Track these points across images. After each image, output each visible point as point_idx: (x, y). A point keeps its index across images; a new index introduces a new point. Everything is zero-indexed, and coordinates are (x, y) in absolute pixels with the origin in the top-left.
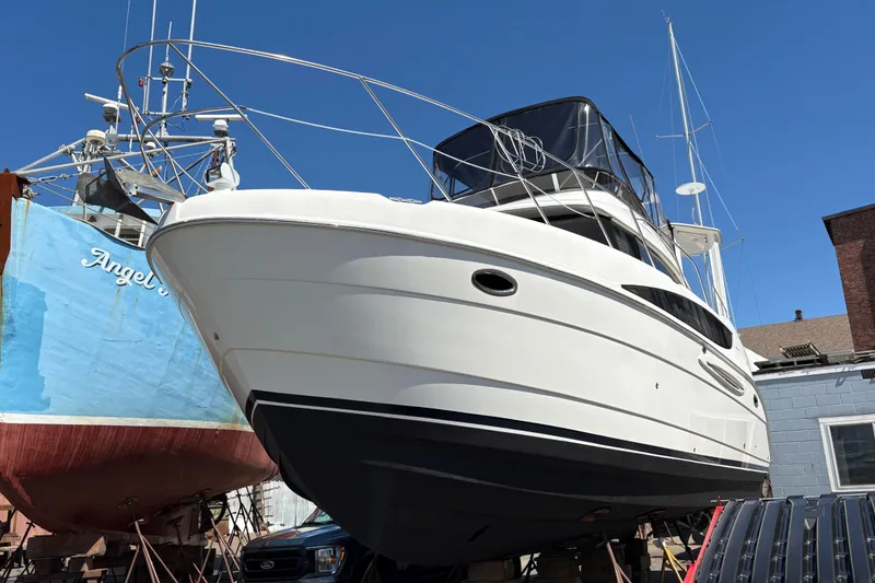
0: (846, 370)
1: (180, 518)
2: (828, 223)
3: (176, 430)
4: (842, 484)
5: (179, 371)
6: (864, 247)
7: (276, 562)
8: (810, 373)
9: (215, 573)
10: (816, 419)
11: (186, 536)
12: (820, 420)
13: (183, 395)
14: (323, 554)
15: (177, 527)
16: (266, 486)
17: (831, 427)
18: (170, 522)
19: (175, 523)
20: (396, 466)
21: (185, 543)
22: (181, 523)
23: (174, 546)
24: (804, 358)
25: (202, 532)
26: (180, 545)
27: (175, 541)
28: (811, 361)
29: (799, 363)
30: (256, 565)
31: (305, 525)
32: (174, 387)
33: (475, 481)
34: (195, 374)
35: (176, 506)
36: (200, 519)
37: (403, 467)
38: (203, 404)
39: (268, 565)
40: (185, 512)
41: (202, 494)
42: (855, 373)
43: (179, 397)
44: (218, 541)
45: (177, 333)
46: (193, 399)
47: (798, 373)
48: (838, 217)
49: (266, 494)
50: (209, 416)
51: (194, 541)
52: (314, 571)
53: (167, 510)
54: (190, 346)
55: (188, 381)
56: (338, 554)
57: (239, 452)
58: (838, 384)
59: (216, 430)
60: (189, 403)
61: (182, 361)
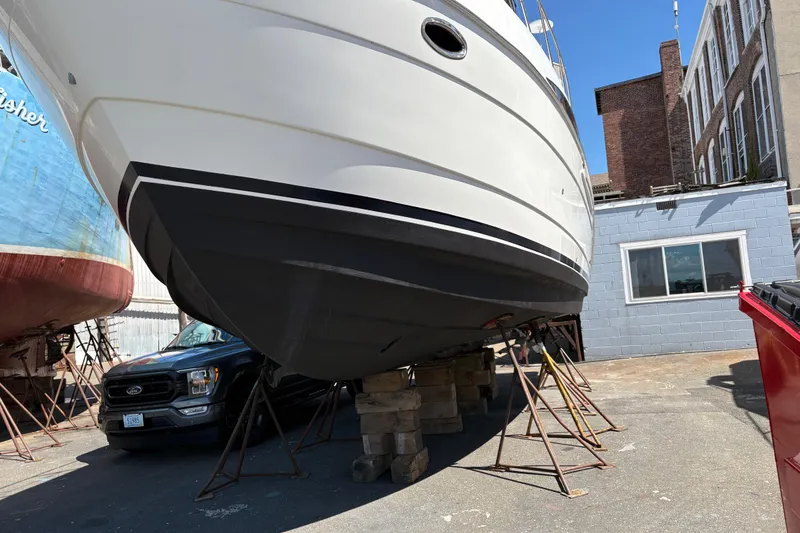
0: (645, 202)
1: (26, 350)
2: (598, 95)
3: (14, 256)
4: (635, 297)
5: (12, 191)
6: (624, 116)
7: (144, 387)
8: (616, 206)
9: (67, 401)
10: (617, 244)
11: (34, 369)
12: (621, 245)
13: (20, 218)
14: (196, 376)
15: (23, 359)
16: (110, 321)
17: (630, 251)
18: (15, 355)
19: (21, 355)
20: (321, 266)
21: (33, 375)
22: (28, 355)
23: (21, 378)
24: (611, 193)
25: (50, 363)
26: (28, 377)
27: (22, 373)
28: (617, 196)
29: (607, 197)
30: (123, 391)
31: (168, 349)
32: (8, 209)
33: (407, 284)
34: (31, 195)
35: (21, 338)
36: (46, 352)
37: (329, 268)
38: (44, 229)
39: (134, 391)
40: (31, 344)
41: (49, 326)
42: (650, 205)
43: (14, 220)
44: (71, 371)
45: (7, 148)
46: (32, 223)
47: (606, 206)
48: (606, 89)
49: (111, 329)
50: (53, 243)
51: (42, 372)
52: (187, 394)
53: (10, 342)
54: (24, 164)
55: (24, 202)
56: (211, 375)
57: (88, 281)
58: (638, 215)
59: (62, 258)
60: (27, 228)
61: (14, 180)
